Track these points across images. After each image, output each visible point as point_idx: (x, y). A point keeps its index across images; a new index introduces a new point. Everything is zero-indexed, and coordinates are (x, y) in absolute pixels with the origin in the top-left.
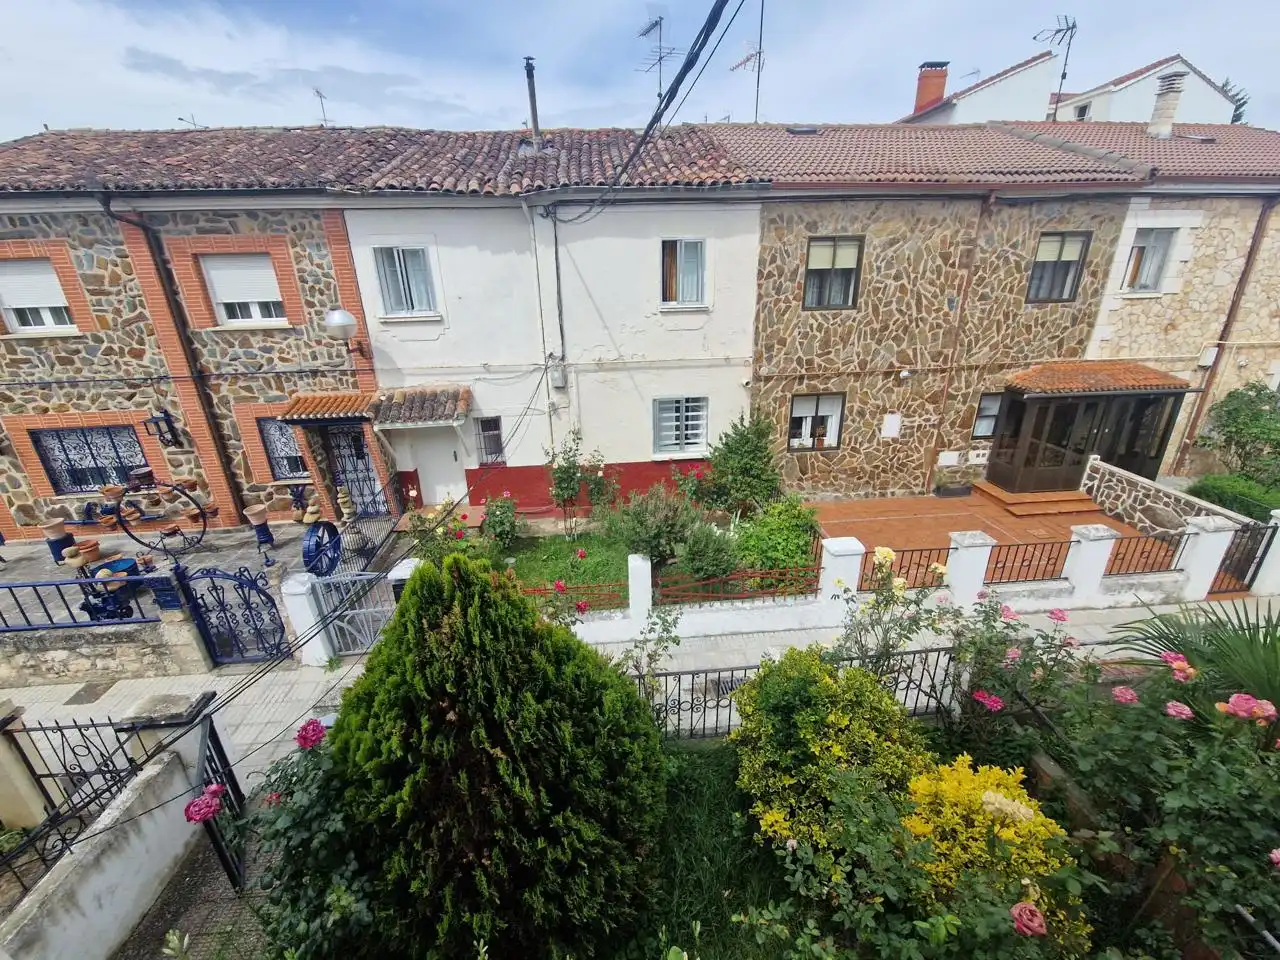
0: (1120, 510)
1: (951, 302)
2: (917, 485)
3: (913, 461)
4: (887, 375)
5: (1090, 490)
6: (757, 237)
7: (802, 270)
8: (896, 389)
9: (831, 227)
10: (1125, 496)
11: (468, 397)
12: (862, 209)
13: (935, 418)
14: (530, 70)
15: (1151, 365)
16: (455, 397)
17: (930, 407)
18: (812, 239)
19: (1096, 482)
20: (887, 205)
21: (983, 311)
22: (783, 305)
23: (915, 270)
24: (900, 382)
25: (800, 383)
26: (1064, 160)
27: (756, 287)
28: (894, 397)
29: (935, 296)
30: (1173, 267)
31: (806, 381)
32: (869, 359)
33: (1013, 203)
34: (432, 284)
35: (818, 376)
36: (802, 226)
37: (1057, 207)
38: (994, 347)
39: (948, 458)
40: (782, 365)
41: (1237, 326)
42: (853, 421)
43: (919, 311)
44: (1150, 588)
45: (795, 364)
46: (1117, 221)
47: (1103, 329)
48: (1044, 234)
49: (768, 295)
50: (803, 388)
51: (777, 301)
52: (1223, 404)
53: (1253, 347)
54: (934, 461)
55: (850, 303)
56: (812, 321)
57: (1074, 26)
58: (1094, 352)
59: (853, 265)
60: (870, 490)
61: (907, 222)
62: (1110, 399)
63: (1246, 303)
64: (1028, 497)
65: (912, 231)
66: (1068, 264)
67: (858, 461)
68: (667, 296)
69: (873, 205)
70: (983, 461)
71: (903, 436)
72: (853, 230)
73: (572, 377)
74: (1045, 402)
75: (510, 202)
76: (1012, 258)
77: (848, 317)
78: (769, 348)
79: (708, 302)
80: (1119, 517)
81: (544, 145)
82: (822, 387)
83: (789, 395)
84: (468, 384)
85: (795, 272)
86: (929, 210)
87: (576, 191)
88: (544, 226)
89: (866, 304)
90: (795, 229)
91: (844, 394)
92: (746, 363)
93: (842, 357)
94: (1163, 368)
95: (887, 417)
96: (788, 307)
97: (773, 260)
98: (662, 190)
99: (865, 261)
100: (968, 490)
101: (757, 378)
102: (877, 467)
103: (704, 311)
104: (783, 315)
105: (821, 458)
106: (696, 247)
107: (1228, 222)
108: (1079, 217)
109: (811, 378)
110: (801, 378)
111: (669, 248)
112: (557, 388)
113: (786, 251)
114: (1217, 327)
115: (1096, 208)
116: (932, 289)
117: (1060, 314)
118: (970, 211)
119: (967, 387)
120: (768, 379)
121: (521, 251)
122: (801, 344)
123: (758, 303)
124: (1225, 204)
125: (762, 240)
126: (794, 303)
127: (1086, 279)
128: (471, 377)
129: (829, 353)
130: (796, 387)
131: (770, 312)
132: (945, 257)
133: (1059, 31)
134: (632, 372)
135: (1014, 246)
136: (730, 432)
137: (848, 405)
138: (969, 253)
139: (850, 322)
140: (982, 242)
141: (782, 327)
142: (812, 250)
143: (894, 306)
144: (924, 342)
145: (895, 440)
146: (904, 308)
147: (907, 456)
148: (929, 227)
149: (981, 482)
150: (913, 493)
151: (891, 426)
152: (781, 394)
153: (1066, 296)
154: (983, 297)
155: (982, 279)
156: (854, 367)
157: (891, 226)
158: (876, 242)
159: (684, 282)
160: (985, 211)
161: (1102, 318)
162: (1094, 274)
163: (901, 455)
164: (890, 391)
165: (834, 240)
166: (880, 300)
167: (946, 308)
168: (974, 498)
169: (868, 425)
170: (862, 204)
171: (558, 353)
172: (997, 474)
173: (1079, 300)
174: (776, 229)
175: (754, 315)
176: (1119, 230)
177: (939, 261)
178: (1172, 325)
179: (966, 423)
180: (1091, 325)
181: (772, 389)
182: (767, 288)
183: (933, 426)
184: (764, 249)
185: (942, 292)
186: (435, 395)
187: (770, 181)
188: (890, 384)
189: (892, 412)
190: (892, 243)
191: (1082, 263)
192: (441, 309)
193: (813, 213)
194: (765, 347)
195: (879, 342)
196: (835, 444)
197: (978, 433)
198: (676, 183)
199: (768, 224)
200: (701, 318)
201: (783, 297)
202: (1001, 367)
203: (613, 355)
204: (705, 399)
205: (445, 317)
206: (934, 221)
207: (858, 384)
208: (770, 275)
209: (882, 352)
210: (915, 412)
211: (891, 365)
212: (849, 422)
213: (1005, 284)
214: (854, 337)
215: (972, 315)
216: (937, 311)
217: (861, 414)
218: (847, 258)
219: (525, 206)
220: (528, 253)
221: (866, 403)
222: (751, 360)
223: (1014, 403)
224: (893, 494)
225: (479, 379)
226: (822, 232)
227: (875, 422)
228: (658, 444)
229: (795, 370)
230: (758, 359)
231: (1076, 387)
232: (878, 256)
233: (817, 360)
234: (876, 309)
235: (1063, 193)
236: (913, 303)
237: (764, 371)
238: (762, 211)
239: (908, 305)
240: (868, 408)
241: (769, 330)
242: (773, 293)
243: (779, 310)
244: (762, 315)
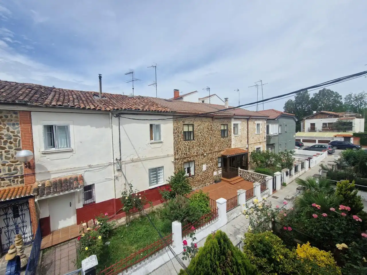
1: (210, 138)
2: (211, 181)
3: (209, 175)
4: (202, 155)
6: (172, 124)
7: (182, 131)
8: (204, 158)
9: (187, 122)
10: (247, 175)
11: (83, 178)
12: (193, 119)
13: (212, 164)
15: (240, 148)
16: (77, 179)
17: (210, 162)
18: (184, 125)
19: (241, 173)
20: (197, 118)
21: (215, 140)
22: (179, 140)
23: (203, 131)
24: (204, 156)
27: (173, 136)
28: (204, 160)
30: (239, 131)
31: (186, 159)
32: (198, 152)
33: (216, 118)
35: (189, 157)
36: (182, 122)
37: (222, 119)
38: (218, 147)
39: (215, 173)
40: (181, 155)
41: (249, 140)
42: (197, 167)
43: (206, 140)
45: (183, 155)
46: (230, 122)
47: (233, 142)
48: (221, 124)
49: (176, 138)
50: (186, 161)
52: (251, 155)
53: (252, 144)
54: (213, 174)
55: (193, 139)
56: (186, 143)
58: (233, 147)
60: (203, 185)
61: (201, 121)
62: (239, 155)
63: (249, 136)
65: (202, 123)
66: (225, 130)
67: (199, 178)
68: (151, 139)
69: (194, 117)
70: (221, 173)
71: (207, 169)
72: (191, 123)
73: (123, 166)
76: (218, 129)
77: (193, 142)
78: (177, 151)
79: (162, 140)
81: (102, 97)
82: (190, 160)
83: (183, 163)
84: (82, 173)
85: (181, 132)
86: (204, 119)
88: (115, 120)
89: (196, 139)
90: (180, 122)
91: (194, 161)
93: (193, 152)
96: (181, 141)
97: (176, 129)
99: (194, 130)
100: (220, 180)
101: (175, 159)
102: (203, 178)
103: (161, 142)
104: (180, 142)
105: (192, 179)
106: (158, 126)
107: (244, 123)
108: (225, 122)
109: (187, 158)
110: (185, 158)
111: (151, 126)
112: (118, 170)
113: (179, 127)
114: (246, 141)
115: (227, 120)
116: (207, 135)
117: (226, 139)
118: (210, 119)
119: (216, 156)
120: (178, 159)
122: (184, 149)
123: (174, 140)
124: (243, 120)
126: (182, 139)
127: (229, 133)
128: (83, 171)
129: (190, 151)
130: (184, 161)
131: (177, 142)
132: (208, 129)
134: (142, 162)
135: (218, 126)
137: (195, 163)
138: (211, 128)
139: (193, 143)
140: (213, 126)
141: (180, 145)
142: (184, 127)
143: (201, 139)
144: (207, 147)
145: (205, 171)
146: (203, 140)
148: (204, 123)
149: (222, 178)
150: (211, 184)
151: (204, 167)
152: (181, 163)
153: (226, 136)
154: (215, 137)
155: (214, 133)
156: (195, 154)
157: (198, 122)
158: (196, 125)
160: (213, 120)
161: (232, 140)
162: (229, 132)
163: (207, 174)
164: (203, 159)
165: (188, 125)
166: (198, 138)
167: (210, 139)
168: (222, 182)
169: (200, 168)
171: (119, 159)
172: (224, 175)
173: (229, 137)
174: (176, 122)
175: (173, 143)
176: (231, 124)
178: (241, 141)
179: (217, 165)
180: (231, 142)
181: (179, 161)
182: (176, 136)
183: (212, 166)
184: (174, 126)
185: (209, 136)
186: (67, 180)
188: (203, 157)
189: (204, 164)
190: (199, 126)
191: (227, 130)
192: (73, 147)
193: (183, 119)
194: (177, 150)
195: (199, 147)
196: (194, 174)
197: (219, 167)
199: (174, 121)
200: (161, 144)
201: (179, 138)
202: (220, 151)
203: (136, 157)
204: (163, 167)
205: (74, 149)
206: (205, 122)
207: (197, 158)
208: (176, 133)
209: (200, 150)
210: (208, 163)
211: (202, 153)
212: (196, 168)
213: (218, 134)
214: (195, 146)
215: (214, 140)
216: (208, 140)
217: (198, 165)
218: (191, 129)
219: (111, 114)
220: (109, 128)
221: (199, 163)
222: (173, 155)
223: (224, 159)
224: (207, 185)
225: (87, 171)
226: (186, 123)
227: (201, 167)
228: (150, 183)
229: (183, 156)
230: (175, 154)
232: (197, 128)
233: (188, 153)
234: (198, 140)
235: (223, 117)
236: (204, 138)
237: (177, 157)
238: (173, 118)
239: (203, 139)
241: (177, 146)
242: (177, 137)
244: (175, 143)
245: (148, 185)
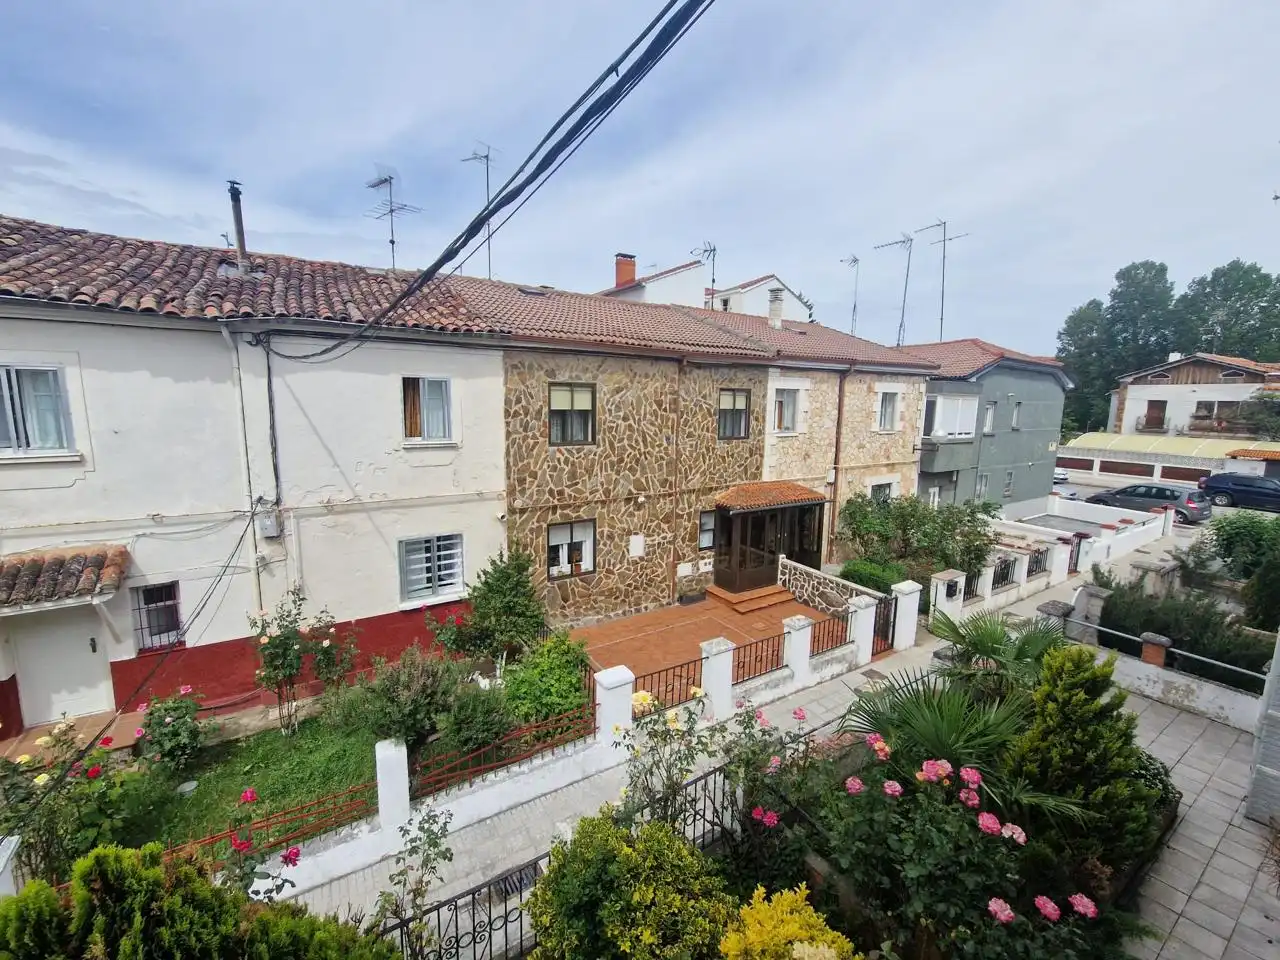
0: (806, 597)
1: (668, 439)
2: (664, 597)
3: (658, 576)
4: (628, 500)
5: (784, 582)
6: (502, 380)
7: (545, 410)
8: (636, 513)
9: (567, 375)
10: (806, 585)
11: (124, 559)
12: (592, 362)
13: (669, 535)
14: (235, 195)
15: (799, 483)
16: (100, 562)
17: (665, 526)
18: (551, 384)
19: (787, 576)
20: (610, 361)
21: (691, 446)
22: (532, 442)
23: (638, 413)
24: (639, 507)
25: (554, 513)
26: (724, 339)
27: (503, 425)
28: (636, 520)
29: (656, 435)
30: (800, 417)
31: (559, 511)
32: (611, 487)
33: (699, 366)
34: (68, 415)
35: (570, 506)
36: (542, 373)
37: (726, 371)
38: (704, 473)
39: (684, 569)
40: (535, 497)
41: (842, 455)
42: (605, 545)
43: (646, 446)
44: (839, 660)
45: (547, 496)
46: (763, 383)
47: (769, 460)
48: (722, 390)
49: (517, 432)
50: (557, 517)
51: (525, 439)
52: (846, 509)
53: (852, 468)
54: (675, 573)
55: (590, 439)
56: (558, 455)
57: (714, 250)
58: (767, 476)
59: (590, 408)
60: (627, 608)
61: (628, 375)
62: (783, 510)
63: (844, 440)
64: (746, 595)
65: (632, 382)
66: (740, 411)
67: (612, 582)
68: (410, 432)
69: (600, 359)
70: (710, 568)
71: (648, 554)
72: (586, 378)
73: (290, 525)
74: (744, 516)
75: (203, 326)
76: (704, 406)
77: (590, 451)
78: (522, 481)
79: (455, 439)
80: (806, 602)
81: (254, 268)
82: (574, 515)
83: (545, 526)
84: (124, 542)
85: (539, 412)
86: (641, 366)
87: (296, 322)
88: (253, 356)
89: (604, 440)
90: (537, 374)
91: (593, 521)
92: (499, 497)
93: (588, 486)
94: (807, 485)
95: (633, 538)
96: (536, 443)
97: (518, 401)
98: (401, 330)
99: (598, 404)
100: (704, 595)
101: (512, 511)
102: (629, 585)
103: (453, 447)
104: (532, 450)
105: (580, 583)
106: (440, 387)
107: (824, 387)
108: (741, 380)
109: (563, 507)
110: (555, 508)
111: (410, 386)
112: (269, 539)
113: (530, 394)
114: (831, 456)
115: (750, 373)
116: (653, 429)
117: (741, 447)
118: (671, 369)
119: (690, 507)
120: (523, 511)
121: (218, 379)
122: (551, 476)
123: (507, 439)
124: (819, 375)
125: (506, 383)
126: (541, 440)
127: (753, 423)
128: (130, 534)
129: (577, 484)
130: (550, 518)
131: (520, 447)
132: (659, 404)
133: (706, 251)
134: (373, 513)
135: (704, 397)
136: (489, 569)
137: (598, 530)
138: (675, 401)
139: (592, 456)
140: (682, 393)
141: (532, 461)
142: (553, 393)
143: (626, 442)
144: (653, 471)
145: (642, 559)
146: (633, 444)
147: (653, 572)
148: (644, 381)
149: (711, 587)
150: (662, 605)
151: (637, 546)
152: (536, 524)
153: (743, 435)
154: (690, 435)
155: (686, 421)
156: (600, 496)
157: (616, 377)
158: (605, 389)
159: (428, 416)
160: (681, 370)
161: (767, 451)
162: (757, 419)
163: (648, 571)
164: (631, 515)
165: (571, 386)
166: (614, 437)
167: (665, 444)
168: (709, 602)
169: (617, 546)
170: (590, 359)
171: (272, 497)
172: (723, 579)
173: (752, 437)
174: (519, 374)
175: (504, 450)
176: (766, 389)
177: (655, 407)
178: (807, 455)
179: (693, 538)
180: (762, 456)
181: (526, 521)
182: (515, 426)
183: (669, 542)
184: (509, 391)
185: (661, 431)
186: (60, 564)
187: (509, 332)
188: (631, 509)
189: (636, 534)
190: (618, 391)
191: (748, 411)
192: (82, 446)
193: (551, 363)
194: (517, 481)
195: (618, 473)
196: (591, 569)
197: (703, 545)
198: (415, 325)
199: (510, 369)
200: (447, 456)
201: (530, 434)
202: (711, 489)
203: (345, 497)
204: (459, 536)
205: (88, 456)
206: (647, 376)
207: (605, 510)
208: (516, 414)
209: (622, 481)
210: (654, 531)
211: (630, 492)
212: (601, 546)
213: (704, 426)
214: (597, 468)
215: (684, 449)
216: (660, 446)
217: (611, 537)
218: (583, 402)
219: (225, 333)
220: (229, 383)
221: (613, 527)
222: (505, 494)
223: (725, 518)
224: (646, 608)
225: (144, 535)
226: (560, 379)
227: (624, 544)
228: (406, 591)
229: (547, 501)
230: (511, 492)
231: (761, 502)
232: (608, 401)
233: (567, 491)
234: (612, 445)
235: (730, 361)
236: (640, 439)
237: (518, 504)
238: (504, 357)
239: (637, 441)
240: (617, 532)
241: (520, 464)
242: (521, 430)
243: (527, 447)
244: (512, 452)
245: (398, 597)
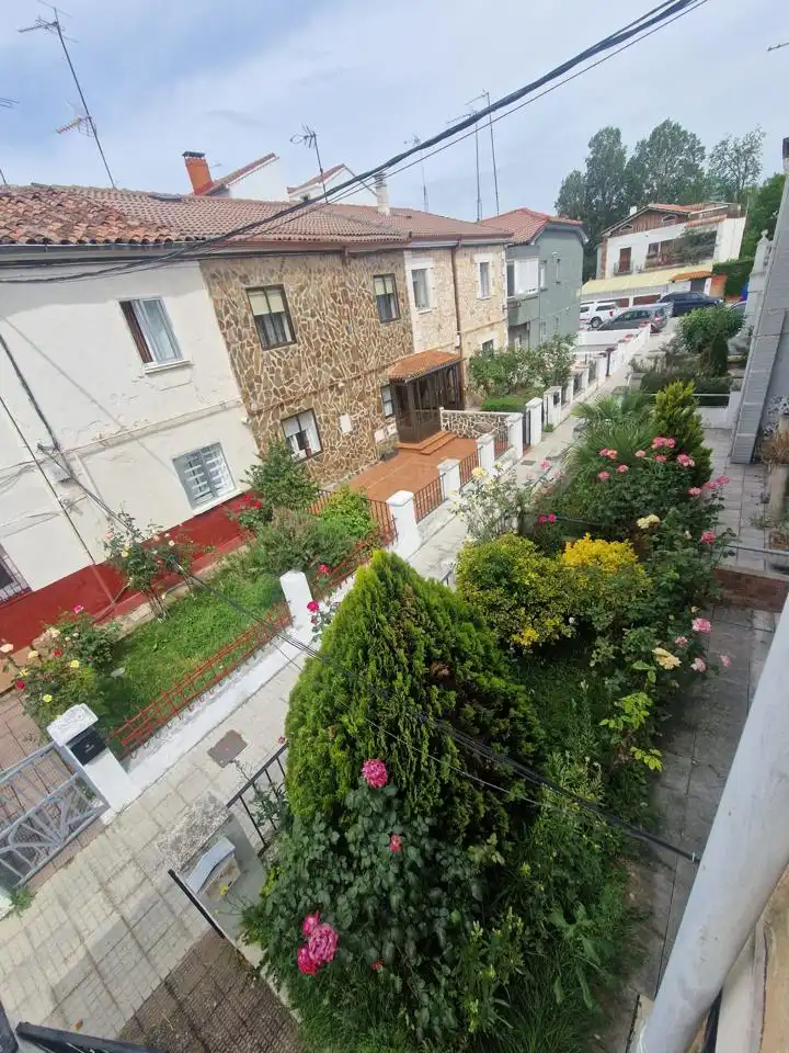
1: (347, 328)
2: (371, 459)
3: (364, 444)
4: (331, 388)
5: (446, 428)
6: (206, 291)
7: (250, 317)
8: (339, 397)
9: (258, 280)
10: (463, 424)
12: (274, 263)
13: (365, 410)
15: (439, 350)
17: (361, 404)
18: (248, 290)
19: (447, 422)
20: (288, 260)
21: (364, 332)
22: (248, 349)
23: (321, 308)
24: (340, 392)
25: (283, 410)
27: (222, 336)
28: (340, 403)
29: (338, 326)
30: (431, 293)
31: (285, 407)
32: (317, 379)
33: (355, 256)
35: (292, 401)
36: (237, 279)
37: (374, 258)
38: (376, 355)
39: (379, 435)
40: (265, 399)
41: (461, 322)
42: (324, 428)
43: (333, 338)
45: (274, 396)
46: (401, 266)
47: (417, 334)
48: (374, 277)
49: (235, 342)
50: (285, 413)
51: (242, 346)
53: (469, 332)
54: (374, 439)
55: (289, 339)
56: (272, 358)
57: (314, 135)
58: (418, 349)
59: (283, 309)
60: (351, 473)
61: (305, 272)
62: (437, 372)
63: (461, 309)
64: (428, 442)
65: (310, 279)
66: (390, 295)
67: (335, 456)
68: (145, 357)
69: (280, 258)
70: (395, 431)
71: (354, 429)
72: (273, 281)
73: (77, 466)
74: (414, 383)
76: (365, 294)
77: (295, 350)
78: (251, 387)
79: (186, 357)
80: (465, 437)
82: (297, 408)
83: (279, 422)
85: (246, 319)
89: (302, 338)
90: (233, 282)
91: (311, 410)
92: (238, 405)
93: (301, 381)
94: (444, 351)
95: (342, 418)
96: (252, 350)
97: (227, 312)
99: (290, 305)
100: (397, 450)
101: (251, 414)
102: (348, 455)
103: (187, 365)
104: (251, 356)
105: (315, 462)
106: (156, 307)
107: (442, 264)
108: (386, 265)
109: (288, 403)
110: (282, 405)
111: (129, 309)
112: (63, 482)
113: (234, 303)
114: (455, 324)
115: (391, 258)
116: (335, 321)
117: (396, 327)
118: (335, 261)
119: (373, 385)
120: (259, 413)
122: (271, 378)
123: (229, 350)
124: (438, 254)
125: (211, 295)
126: (255, 346)
127: (401, 303)
129: (292, 381)
130: (281, 413)
131: (240, 355)
132: (334, 297)
134: (141, 440)
135: (364, 286)
137: (317, 417)
138: (345, 293)
139: (297, 354)
140: (347, 284)
141: (253, 367)
142: (251, 299)
143: (318, 337)
144: (343, 359)
145: (351, 433)
146: (324, 337)
148: (318, 276)
149: (399, 444)
150: (372, 465)
151: (346, 423)
152: (272, 422)
153: (395, 316)
154: (361, 323)
155: (356, 310)
156: (311, 388)
157: (297, 276)
158: (291, 289)
160: (344, 263)
161: (415, 327)
162: (403, 300)
163: (358, 442)
164: (337, 399)
165: (264, 290)
166: (309, 334)
167: (346, 333)
168: (401, 455)
169: (333, 427)
170: (272, 259)
171: (50, 443)
172: (405, 435)
173: (402, 316)
174: (219, 283)
175: (229, 360)
176: (404, 271)
177: (332, 300)
178: (440, 326)
179: (380, 409)
180: (411, 332)
181: (265, 419)
182: (231, 336)
183: (366, 416)
184: (216, 300)
185: (341, 322)
187: (204, 239)
188: (335, 395)
189: (343, 414)
190: (301, 289)
191: (396, 294)
193: (241, 268)
194: (248, 386)
195: (319, 366)
196: (319, 449)
197: (387, 414)
199: (210, 279)
200: (187, 372)
201: (245, 341)
202: (384, 368)
203: (113, 429)
204: (218, 445)
206: (319, 272)
207: (318, 400)
208: (229, 324)
209: (323, 372)
210: (354, 410)
211: (332, 381)
212: (322, 430)
213: (369, 312)
214: (303, 364)
215: (359, 336)
216: (343, 336)
217: (327, 421)
218: (277, 305)
221: (326, 412)
222: (241, 400)
223: (398, 389)
224: (363, 470)
226: (253, 284)
227: (337, 425)
228: (195, 500)
229: (275, 400)
230: (246, 399)
231: (422, 369)
232: (296, 301)
233: (287, 388)
234: (308, 340)
236: (328, 332)
237: (254, 407)
238: (201, 267)
239: (326, 334)
240: (330, 415)
241: (245, 371)
242: (237, 339)
243: (246, 355)
244: (236, 361)
245: (189, 506)
